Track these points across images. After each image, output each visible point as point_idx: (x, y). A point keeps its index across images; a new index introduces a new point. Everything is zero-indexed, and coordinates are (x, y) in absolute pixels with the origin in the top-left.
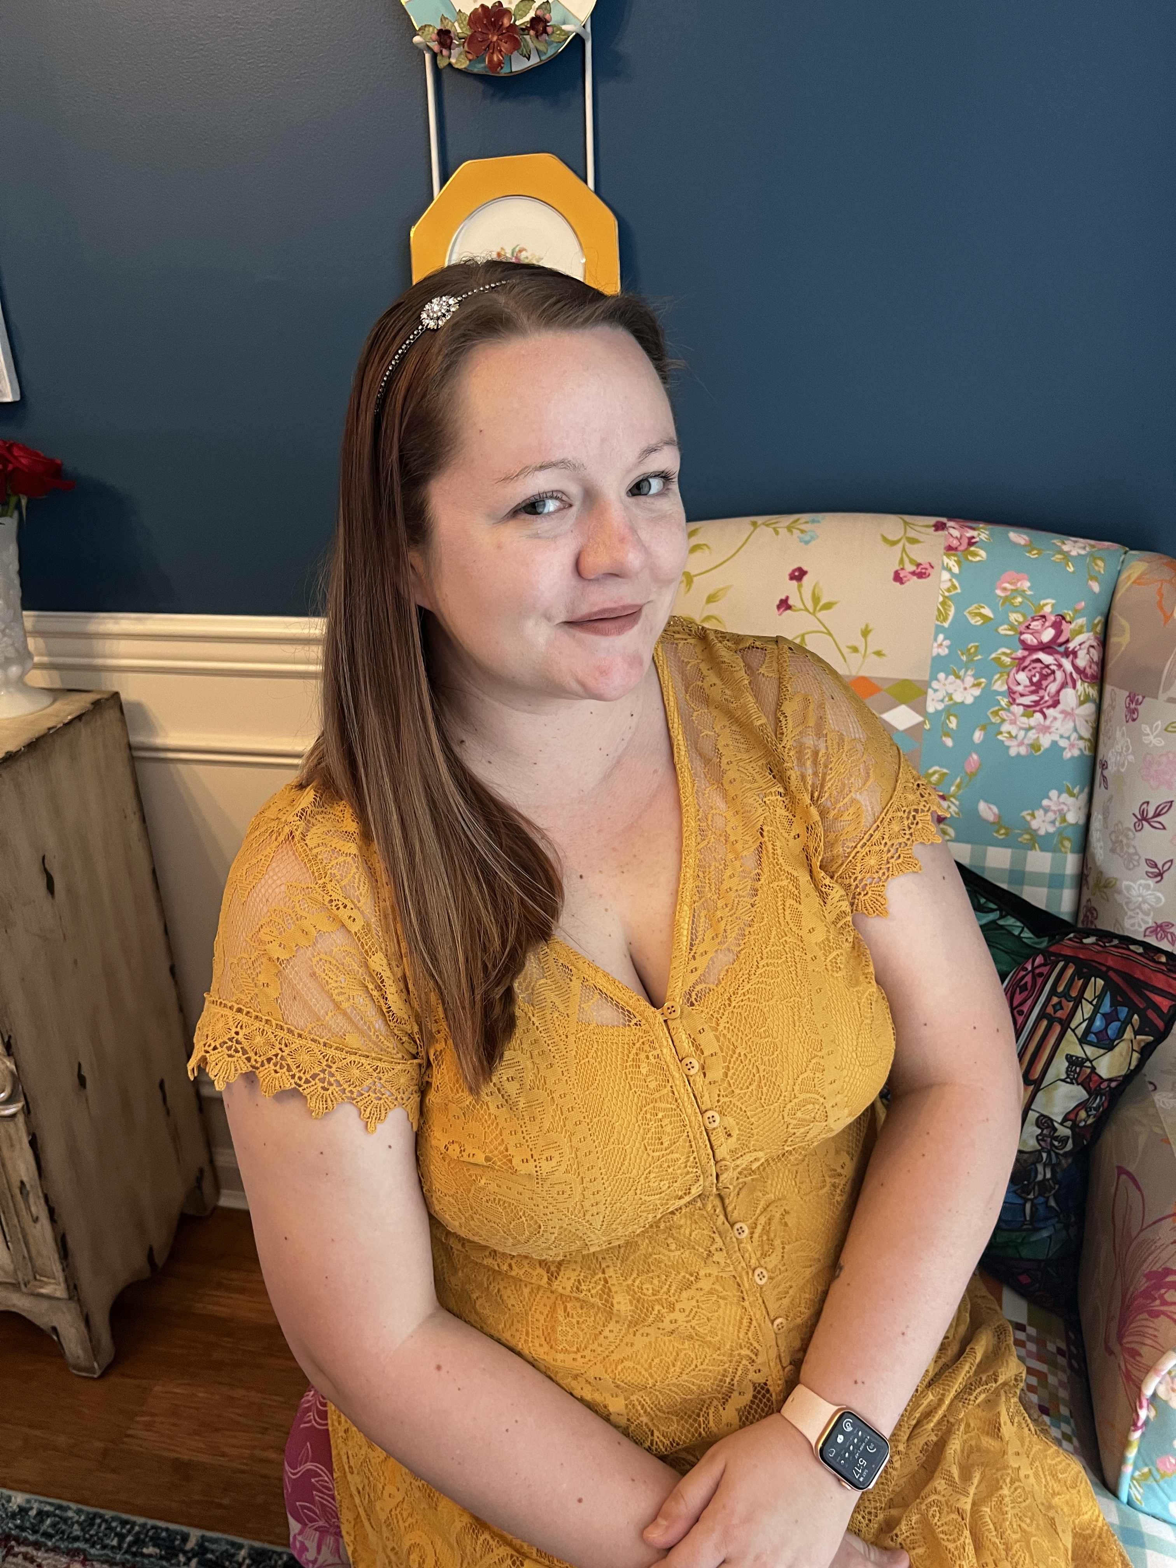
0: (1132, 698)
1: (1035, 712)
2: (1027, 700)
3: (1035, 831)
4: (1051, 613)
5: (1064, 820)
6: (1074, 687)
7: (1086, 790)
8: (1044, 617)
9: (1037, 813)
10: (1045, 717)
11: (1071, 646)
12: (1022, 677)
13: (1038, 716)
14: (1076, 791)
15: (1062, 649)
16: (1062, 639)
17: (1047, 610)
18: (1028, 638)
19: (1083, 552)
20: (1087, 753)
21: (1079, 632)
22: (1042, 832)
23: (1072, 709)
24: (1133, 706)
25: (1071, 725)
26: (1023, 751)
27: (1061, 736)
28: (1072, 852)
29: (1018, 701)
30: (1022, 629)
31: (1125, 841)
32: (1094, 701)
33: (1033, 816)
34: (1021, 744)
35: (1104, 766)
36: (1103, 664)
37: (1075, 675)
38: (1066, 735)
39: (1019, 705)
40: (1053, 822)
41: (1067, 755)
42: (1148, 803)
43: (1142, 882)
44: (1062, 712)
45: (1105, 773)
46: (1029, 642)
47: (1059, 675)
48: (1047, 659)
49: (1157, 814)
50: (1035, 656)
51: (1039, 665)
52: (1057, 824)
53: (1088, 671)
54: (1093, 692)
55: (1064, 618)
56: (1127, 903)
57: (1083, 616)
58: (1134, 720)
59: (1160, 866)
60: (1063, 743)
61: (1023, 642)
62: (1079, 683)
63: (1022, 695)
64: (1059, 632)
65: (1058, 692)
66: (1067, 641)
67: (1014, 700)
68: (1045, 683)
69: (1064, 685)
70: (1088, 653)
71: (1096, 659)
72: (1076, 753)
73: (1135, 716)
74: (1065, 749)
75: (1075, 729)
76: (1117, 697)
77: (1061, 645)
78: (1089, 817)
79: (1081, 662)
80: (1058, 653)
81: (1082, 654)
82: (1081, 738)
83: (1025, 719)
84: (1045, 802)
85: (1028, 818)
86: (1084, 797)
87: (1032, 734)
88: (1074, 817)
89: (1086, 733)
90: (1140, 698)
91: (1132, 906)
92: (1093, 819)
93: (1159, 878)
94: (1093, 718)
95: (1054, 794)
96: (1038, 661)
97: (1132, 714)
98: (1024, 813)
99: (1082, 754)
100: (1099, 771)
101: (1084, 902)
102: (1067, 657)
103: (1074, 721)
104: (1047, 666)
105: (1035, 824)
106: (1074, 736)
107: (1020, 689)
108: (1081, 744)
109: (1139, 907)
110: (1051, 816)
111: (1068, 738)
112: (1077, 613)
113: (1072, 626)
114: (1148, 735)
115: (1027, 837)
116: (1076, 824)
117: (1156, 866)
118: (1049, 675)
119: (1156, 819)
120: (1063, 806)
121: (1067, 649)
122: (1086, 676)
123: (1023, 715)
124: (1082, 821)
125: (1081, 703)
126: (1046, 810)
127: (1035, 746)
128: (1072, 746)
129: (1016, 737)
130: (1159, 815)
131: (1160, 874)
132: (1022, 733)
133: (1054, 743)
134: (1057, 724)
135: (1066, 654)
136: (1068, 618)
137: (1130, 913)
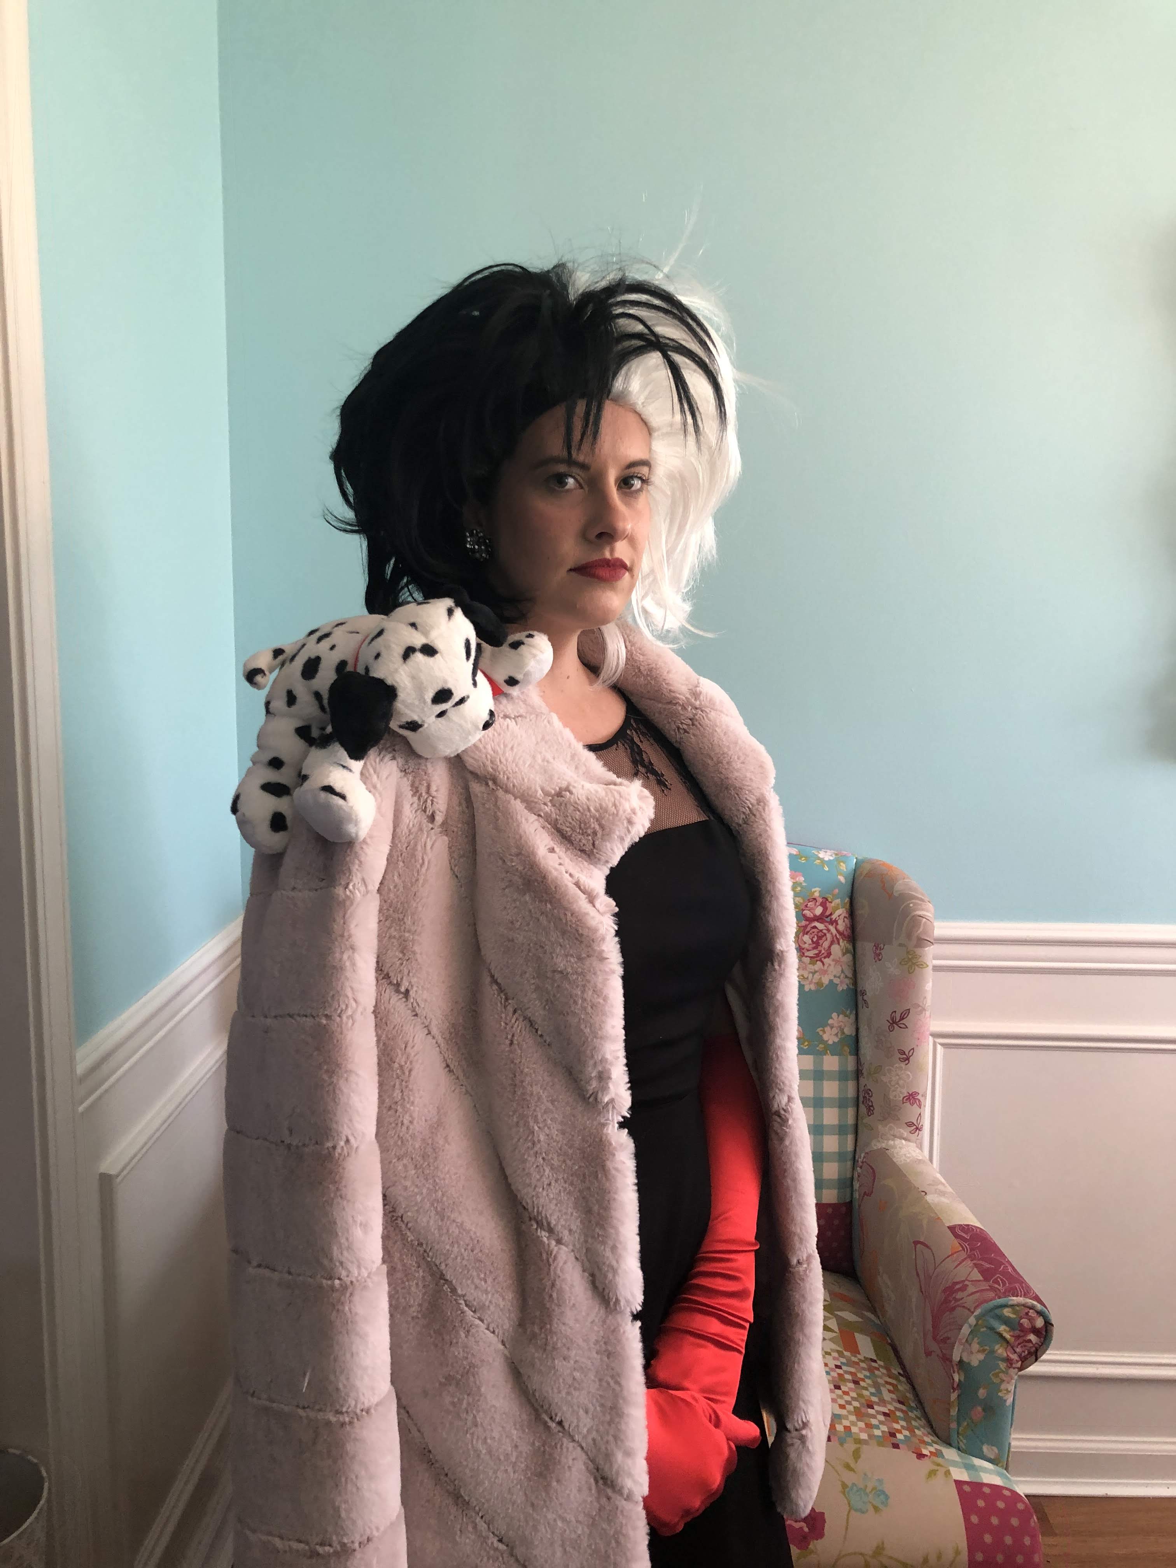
0: (877, 947)
1: (817, 961)
2: (811, 953)
3: (827, 1041)
4: (819, 896)
5: (843, 1033)
6: (839, 944)
7: (854, 1012)
8: (815, 899)
9: (826, 1029)
10: (823, 964)
11: (834, 917)
12: (806, 938)
13: (819, 963)
14: (848, 1012)
15: (828, 919)
16: (828, 913)
17: (817, 894)
18: (807, 913)
19: (831, 858)
20: (851, 986)
21: (837, 908)
22: (830, 1042)
23: (840, 958)
24: (878, 952)
25: (840, 969)
26: (813, 987)
27: (835, 976)
28: (851, 1055)
29: (806, 954)
30: (803, 907)
31: (884, 1039)
32: (851, 953)
33: (824, 1032)
34: (811, 983)
35: (863, 993)
36: (853, 927)
37: (838, 936)
38: (838, 975)
39: (806, 957)
40: (836, 1035)
41: (840, 988)
42: (895, 1012)
43: (897, 1065)
44: (833, 960)
45: (865, 998)
46: (808, 916)
47: (829, 936)
48: (820, 926)
49: (902, 1019)
50: (813, 924)
51: (815, 930)
52: (839, 1035)
53: (846, 933)
54: (850, 947)
55: (827, 900)
56: (890, 1082)
57: (838, 898)
58: (880, 960)
59: (907, 1053)
60: (837, 981)
61: (804, 916)
62: (841, 941)
63: (808, 950)
64: (825, 909)
65: (830, 947)
66: (831, 914)
67: (804, 954)
68: (821, 942)
69: (832, 943)
70: (844, 921)
71: (848, 925)
72: (845, 987)
73: (880, 957)
74: (837, 985)
75: (842, 971)
76: (866, 948)
77: (827, 917)
78: (857, 1030)
79: (841, 926)
80: (827, 922)
81: (840, 922)
82: (846, 977)
83: (811, 966)
84: (830, 1022)
85: (821, 1033)
86: (853, 1017)
87: (817, 976)
88: (849, 1030)
89: (850, 975)
90: (882, 946)
91: (893, 1083)
92: (861, 1030)
93: (907, 1062)
94: (852, 963)
95: (834, 1015)
96: (815, 927)
97: (878, 956)
98: (818, 1030)
99: (848, 988)
100: (860, 998)
101: (862, 1088)
102: (832, 925)
103: (841, 966)
104: (821, 931)
105: (825, 1037)
106: (842, 975)
107: (806, 946)
108: (847, 981)
109: (898, 1084)
110: (835, 1031)
111: (839, 977)
112: (835, 897)
113: (833, 904)
114: (890, 968)
115: (821, 1046)
116: (850, 1036)
117: (904, 1053)
118: (823, 936)
119: (901, 1022)
120: (841, 1023)
121: (831, 919)
122: (844, 935)
123: (810, 964)
124: (854, 1034)
125: (844, 954)
126: (832, 1027)
127: (819, 984)
128: (841, 982)
129: (807, 978)
130: (903, 1019)
131: (908, 1059)
132: (811, 975)
133: (831, 981)
134: (832, 968)
135: (832, 922)
136: (830, 900)
137: (893, 1088)
